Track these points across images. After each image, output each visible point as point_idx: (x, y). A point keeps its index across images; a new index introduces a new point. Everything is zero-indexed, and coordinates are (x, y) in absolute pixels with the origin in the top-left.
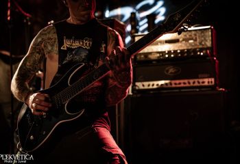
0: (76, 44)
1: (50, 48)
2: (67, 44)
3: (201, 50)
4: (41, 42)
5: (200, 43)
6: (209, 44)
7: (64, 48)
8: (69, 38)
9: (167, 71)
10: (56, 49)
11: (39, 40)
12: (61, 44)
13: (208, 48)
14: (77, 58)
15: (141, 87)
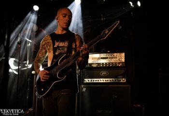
0: (61, 44)
1: (49, 47)
2: (57, 44)
3: (119, 63)
4: (45, 44)
5: (119, 60)
6: (123, 60)
7: (55, 46)
8: (57, 41)
9: (101, 74)
10: (52, 48)
11: (44, 43)
12: (54, 44)
13: (122, 63)
14: (63, 51)
15: (88, 82)
